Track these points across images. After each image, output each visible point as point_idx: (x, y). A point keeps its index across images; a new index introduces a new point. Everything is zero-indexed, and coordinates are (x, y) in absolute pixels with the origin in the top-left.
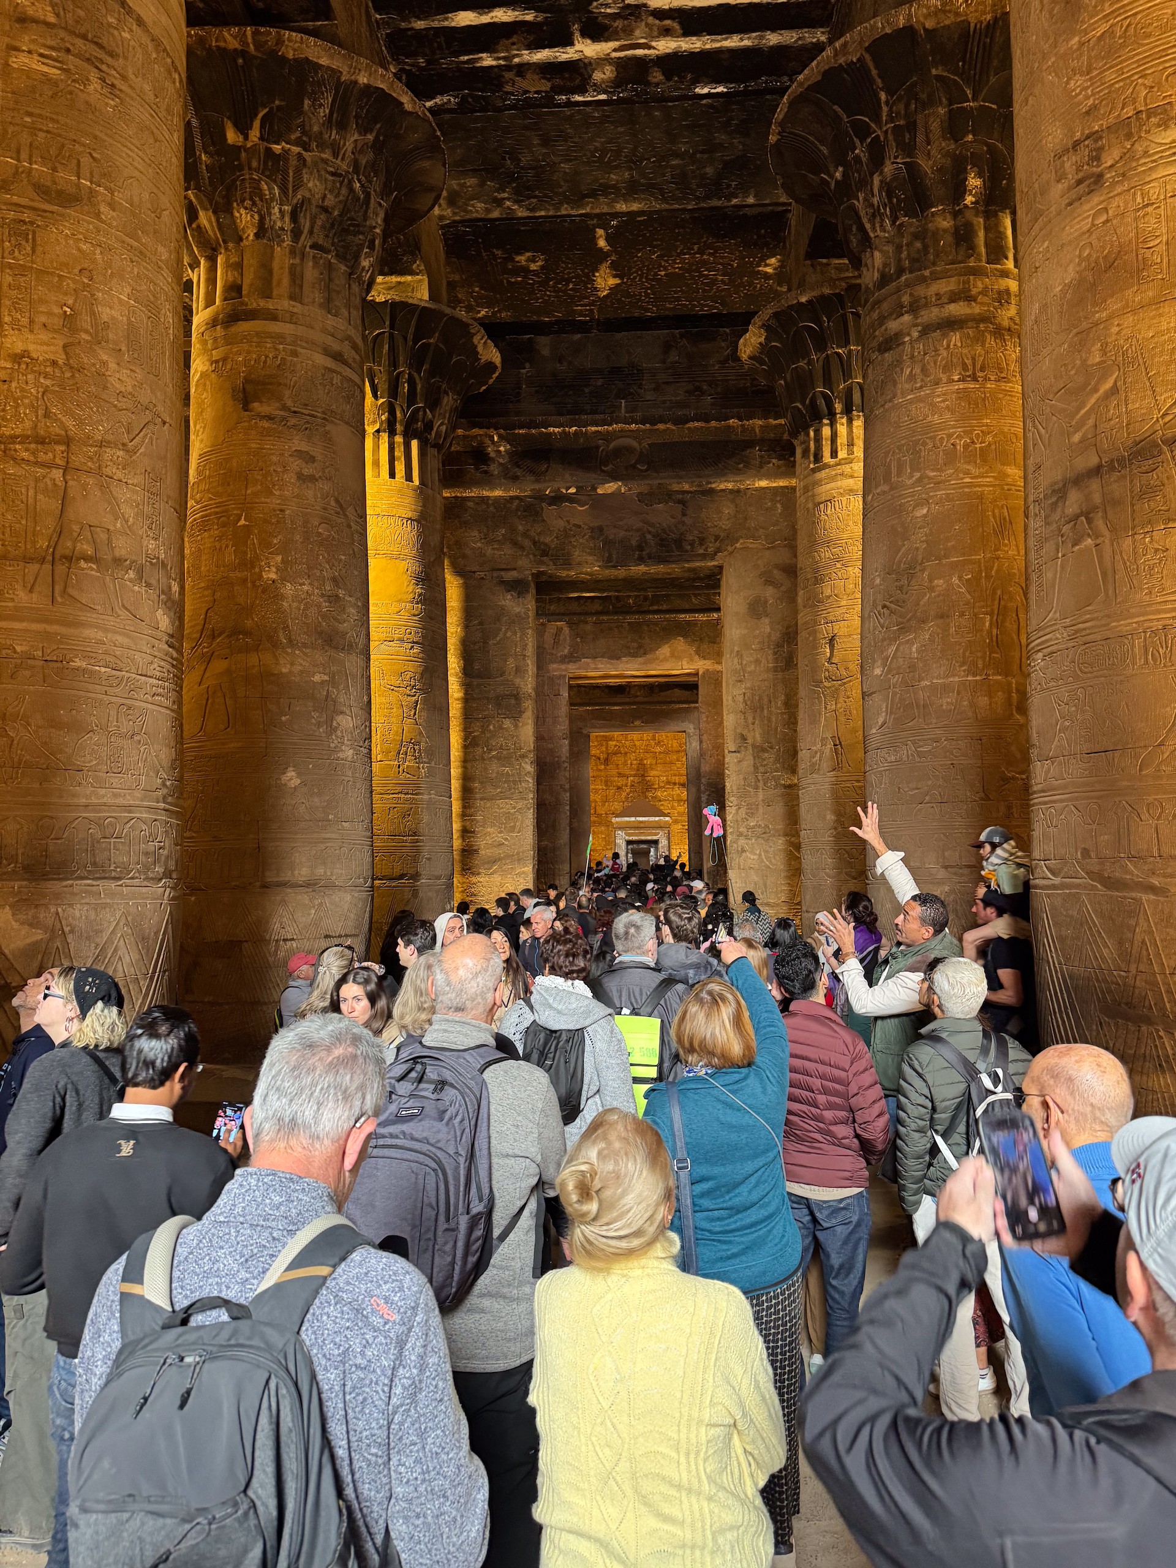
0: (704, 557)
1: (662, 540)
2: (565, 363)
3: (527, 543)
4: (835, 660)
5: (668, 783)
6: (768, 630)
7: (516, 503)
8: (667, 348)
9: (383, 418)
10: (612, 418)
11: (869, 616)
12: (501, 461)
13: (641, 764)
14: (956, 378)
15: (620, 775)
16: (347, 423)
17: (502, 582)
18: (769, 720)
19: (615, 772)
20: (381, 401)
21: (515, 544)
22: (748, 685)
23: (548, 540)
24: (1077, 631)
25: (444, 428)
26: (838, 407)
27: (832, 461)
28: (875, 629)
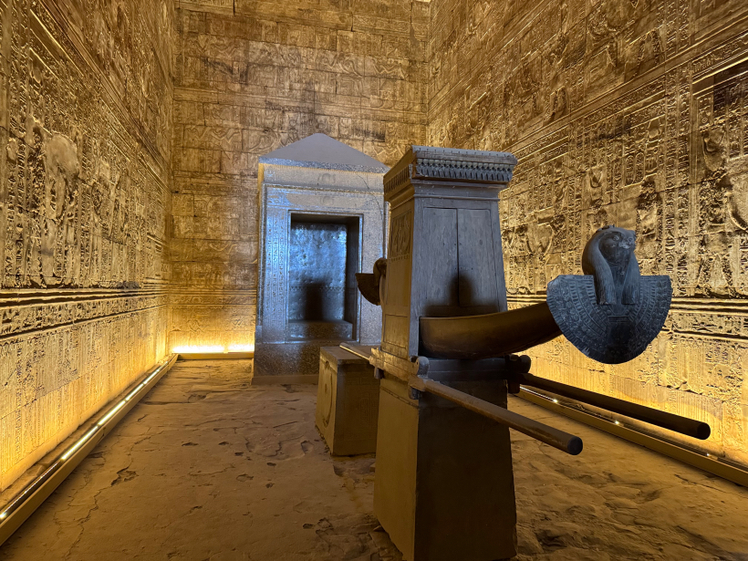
5: (356, 130)
13: (308, 91)
15: (270, 106)
19: (260, 99)
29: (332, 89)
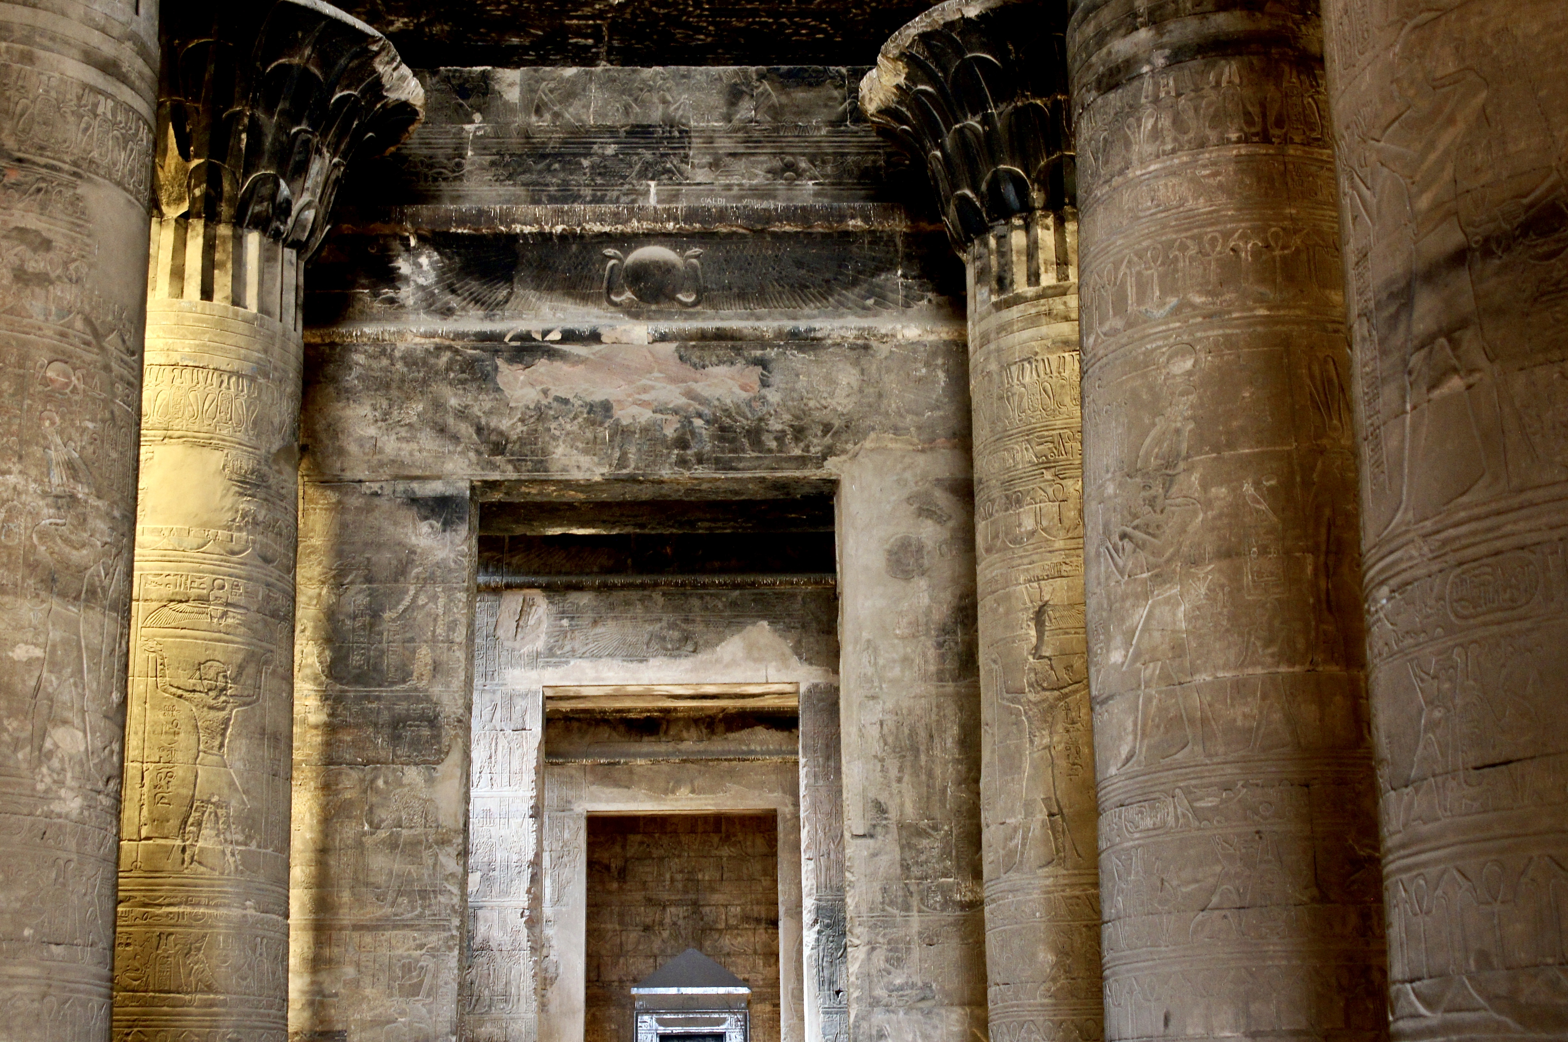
0: (802, 461)
1: (722, 429)
2: (548, 116)
3: (465, 429)
4: (1047, 651)
5: (746, 918)
6: (925, 600)
7: (446, 357)
8: (735, 95)
9: (197, 192)
10: (631, 211)
11: (1098, 555)
12: (421, 281)
13: (691, 880)
14: (1234, 136)
15: (649, 901)
16: (119, 184)
17: (413, 501)
18: (930, 774)
19: (639, 896)
20: (195, 162)
21: (442, 430)
22: (889, 705)
23: (505, 424)
24: (1444, 543)
25: (310, 215)
26: (1037, 196)
27: (1030, 291)
28: (1108, 578)
29: (718, 876)
